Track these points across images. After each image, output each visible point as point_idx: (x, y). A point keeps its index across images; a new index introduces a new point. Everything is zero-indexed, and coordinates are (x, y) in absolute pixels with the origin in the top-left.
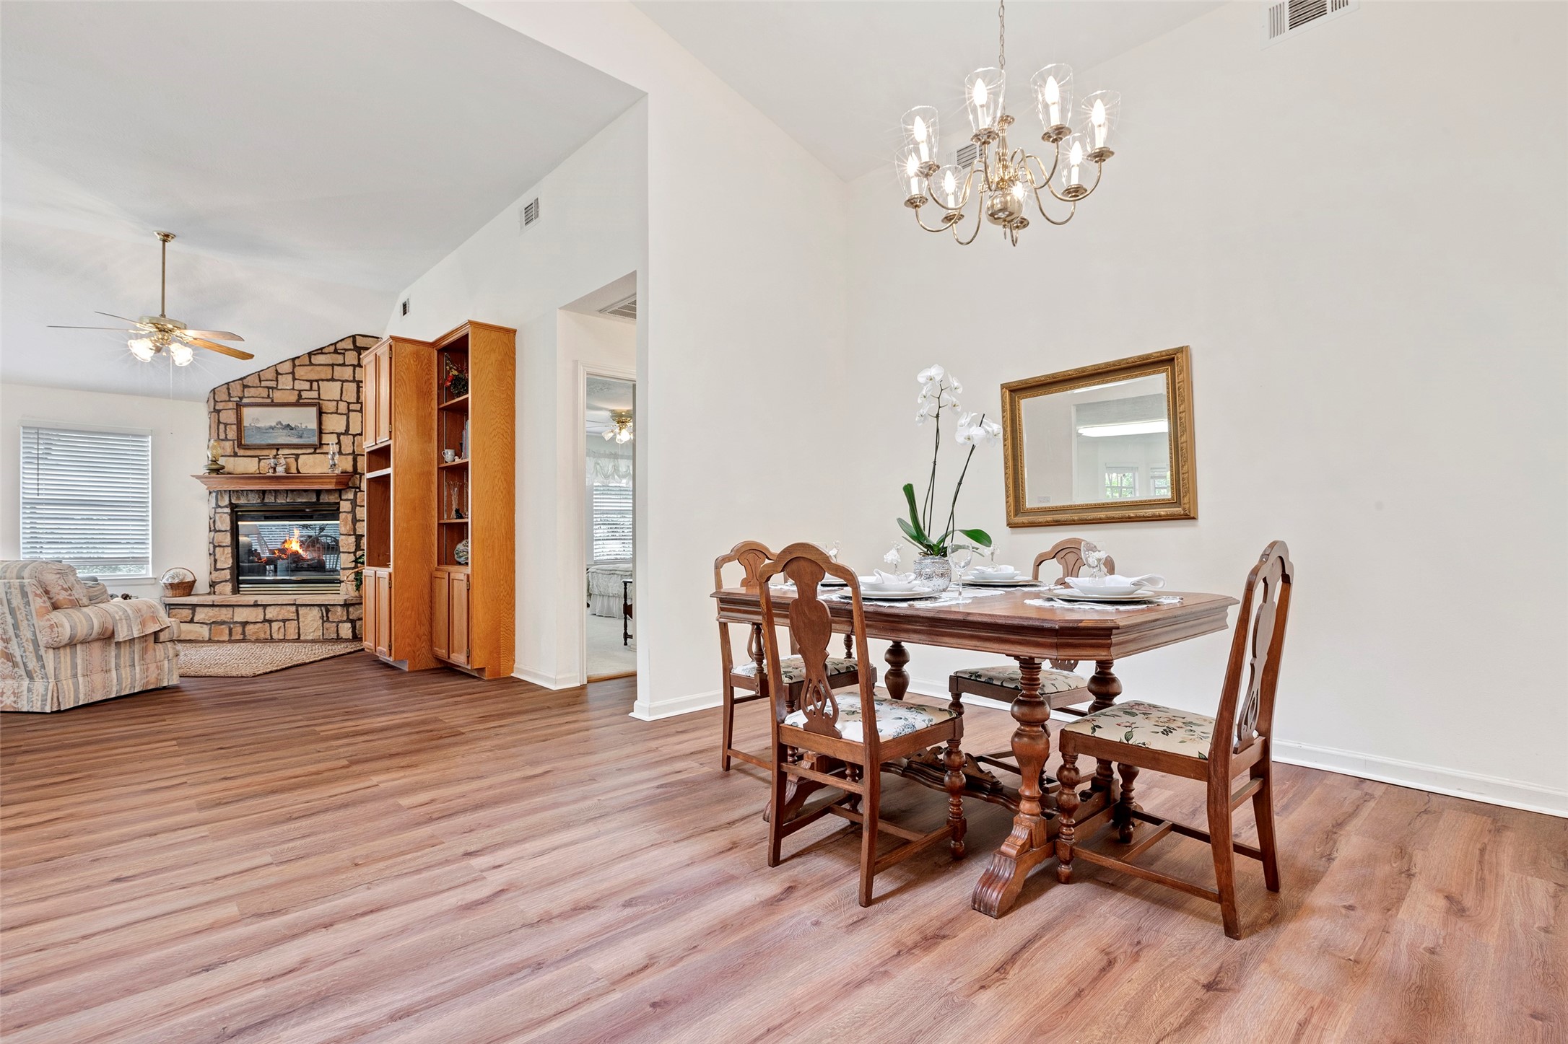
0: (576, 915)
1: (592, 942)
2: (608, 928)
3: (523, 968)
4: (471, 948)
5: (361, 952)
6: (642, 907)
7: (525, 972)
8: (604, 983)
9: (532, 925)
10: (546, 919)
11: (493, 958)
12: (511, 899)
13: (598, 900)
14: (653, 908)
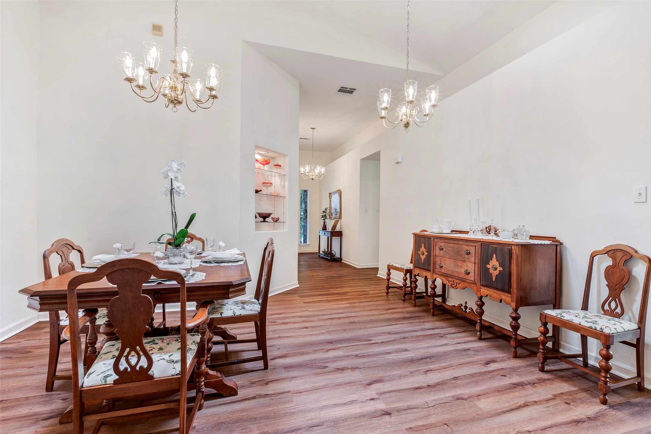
0: (343, 368)
1: (341, 359)
2: (335, 361)
3: (360, 356)
4: (376, 365)
5: (410, 372)
6: (322, 365)
7: (360, 355)
8: (341, 349)
9: (358, 368)
10: (353, 369)
11: (369, 361)
12: (365, 380)
13: (335, 371)
14: (318, 364)
